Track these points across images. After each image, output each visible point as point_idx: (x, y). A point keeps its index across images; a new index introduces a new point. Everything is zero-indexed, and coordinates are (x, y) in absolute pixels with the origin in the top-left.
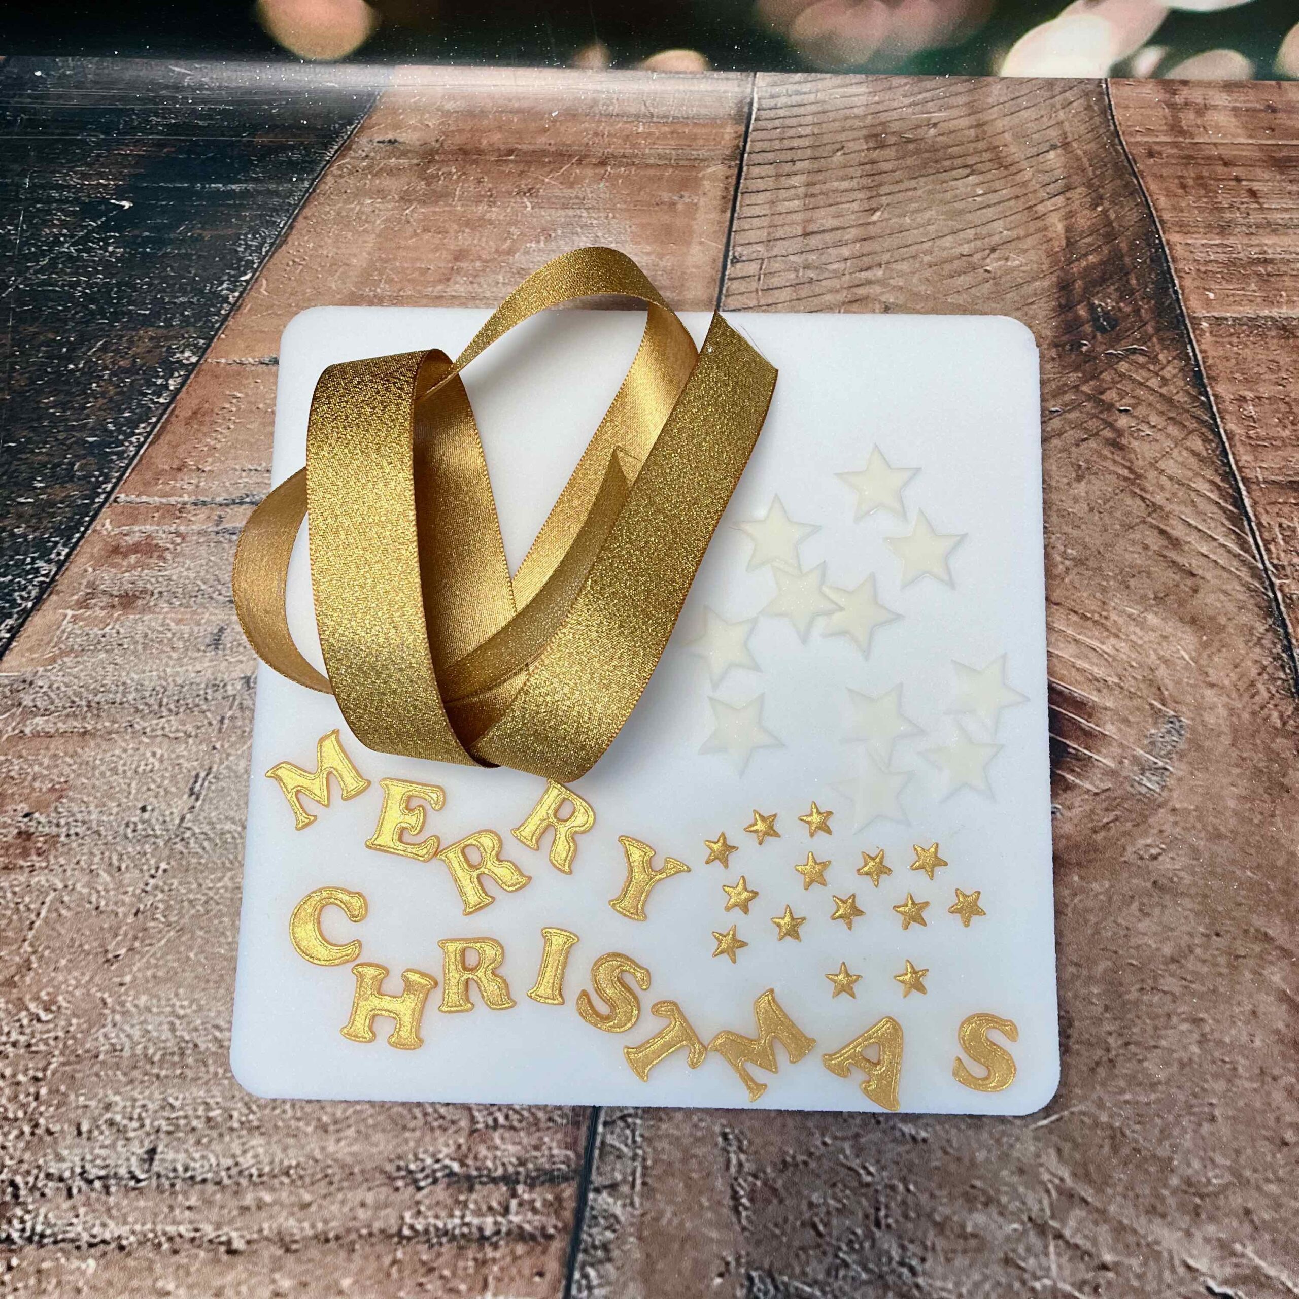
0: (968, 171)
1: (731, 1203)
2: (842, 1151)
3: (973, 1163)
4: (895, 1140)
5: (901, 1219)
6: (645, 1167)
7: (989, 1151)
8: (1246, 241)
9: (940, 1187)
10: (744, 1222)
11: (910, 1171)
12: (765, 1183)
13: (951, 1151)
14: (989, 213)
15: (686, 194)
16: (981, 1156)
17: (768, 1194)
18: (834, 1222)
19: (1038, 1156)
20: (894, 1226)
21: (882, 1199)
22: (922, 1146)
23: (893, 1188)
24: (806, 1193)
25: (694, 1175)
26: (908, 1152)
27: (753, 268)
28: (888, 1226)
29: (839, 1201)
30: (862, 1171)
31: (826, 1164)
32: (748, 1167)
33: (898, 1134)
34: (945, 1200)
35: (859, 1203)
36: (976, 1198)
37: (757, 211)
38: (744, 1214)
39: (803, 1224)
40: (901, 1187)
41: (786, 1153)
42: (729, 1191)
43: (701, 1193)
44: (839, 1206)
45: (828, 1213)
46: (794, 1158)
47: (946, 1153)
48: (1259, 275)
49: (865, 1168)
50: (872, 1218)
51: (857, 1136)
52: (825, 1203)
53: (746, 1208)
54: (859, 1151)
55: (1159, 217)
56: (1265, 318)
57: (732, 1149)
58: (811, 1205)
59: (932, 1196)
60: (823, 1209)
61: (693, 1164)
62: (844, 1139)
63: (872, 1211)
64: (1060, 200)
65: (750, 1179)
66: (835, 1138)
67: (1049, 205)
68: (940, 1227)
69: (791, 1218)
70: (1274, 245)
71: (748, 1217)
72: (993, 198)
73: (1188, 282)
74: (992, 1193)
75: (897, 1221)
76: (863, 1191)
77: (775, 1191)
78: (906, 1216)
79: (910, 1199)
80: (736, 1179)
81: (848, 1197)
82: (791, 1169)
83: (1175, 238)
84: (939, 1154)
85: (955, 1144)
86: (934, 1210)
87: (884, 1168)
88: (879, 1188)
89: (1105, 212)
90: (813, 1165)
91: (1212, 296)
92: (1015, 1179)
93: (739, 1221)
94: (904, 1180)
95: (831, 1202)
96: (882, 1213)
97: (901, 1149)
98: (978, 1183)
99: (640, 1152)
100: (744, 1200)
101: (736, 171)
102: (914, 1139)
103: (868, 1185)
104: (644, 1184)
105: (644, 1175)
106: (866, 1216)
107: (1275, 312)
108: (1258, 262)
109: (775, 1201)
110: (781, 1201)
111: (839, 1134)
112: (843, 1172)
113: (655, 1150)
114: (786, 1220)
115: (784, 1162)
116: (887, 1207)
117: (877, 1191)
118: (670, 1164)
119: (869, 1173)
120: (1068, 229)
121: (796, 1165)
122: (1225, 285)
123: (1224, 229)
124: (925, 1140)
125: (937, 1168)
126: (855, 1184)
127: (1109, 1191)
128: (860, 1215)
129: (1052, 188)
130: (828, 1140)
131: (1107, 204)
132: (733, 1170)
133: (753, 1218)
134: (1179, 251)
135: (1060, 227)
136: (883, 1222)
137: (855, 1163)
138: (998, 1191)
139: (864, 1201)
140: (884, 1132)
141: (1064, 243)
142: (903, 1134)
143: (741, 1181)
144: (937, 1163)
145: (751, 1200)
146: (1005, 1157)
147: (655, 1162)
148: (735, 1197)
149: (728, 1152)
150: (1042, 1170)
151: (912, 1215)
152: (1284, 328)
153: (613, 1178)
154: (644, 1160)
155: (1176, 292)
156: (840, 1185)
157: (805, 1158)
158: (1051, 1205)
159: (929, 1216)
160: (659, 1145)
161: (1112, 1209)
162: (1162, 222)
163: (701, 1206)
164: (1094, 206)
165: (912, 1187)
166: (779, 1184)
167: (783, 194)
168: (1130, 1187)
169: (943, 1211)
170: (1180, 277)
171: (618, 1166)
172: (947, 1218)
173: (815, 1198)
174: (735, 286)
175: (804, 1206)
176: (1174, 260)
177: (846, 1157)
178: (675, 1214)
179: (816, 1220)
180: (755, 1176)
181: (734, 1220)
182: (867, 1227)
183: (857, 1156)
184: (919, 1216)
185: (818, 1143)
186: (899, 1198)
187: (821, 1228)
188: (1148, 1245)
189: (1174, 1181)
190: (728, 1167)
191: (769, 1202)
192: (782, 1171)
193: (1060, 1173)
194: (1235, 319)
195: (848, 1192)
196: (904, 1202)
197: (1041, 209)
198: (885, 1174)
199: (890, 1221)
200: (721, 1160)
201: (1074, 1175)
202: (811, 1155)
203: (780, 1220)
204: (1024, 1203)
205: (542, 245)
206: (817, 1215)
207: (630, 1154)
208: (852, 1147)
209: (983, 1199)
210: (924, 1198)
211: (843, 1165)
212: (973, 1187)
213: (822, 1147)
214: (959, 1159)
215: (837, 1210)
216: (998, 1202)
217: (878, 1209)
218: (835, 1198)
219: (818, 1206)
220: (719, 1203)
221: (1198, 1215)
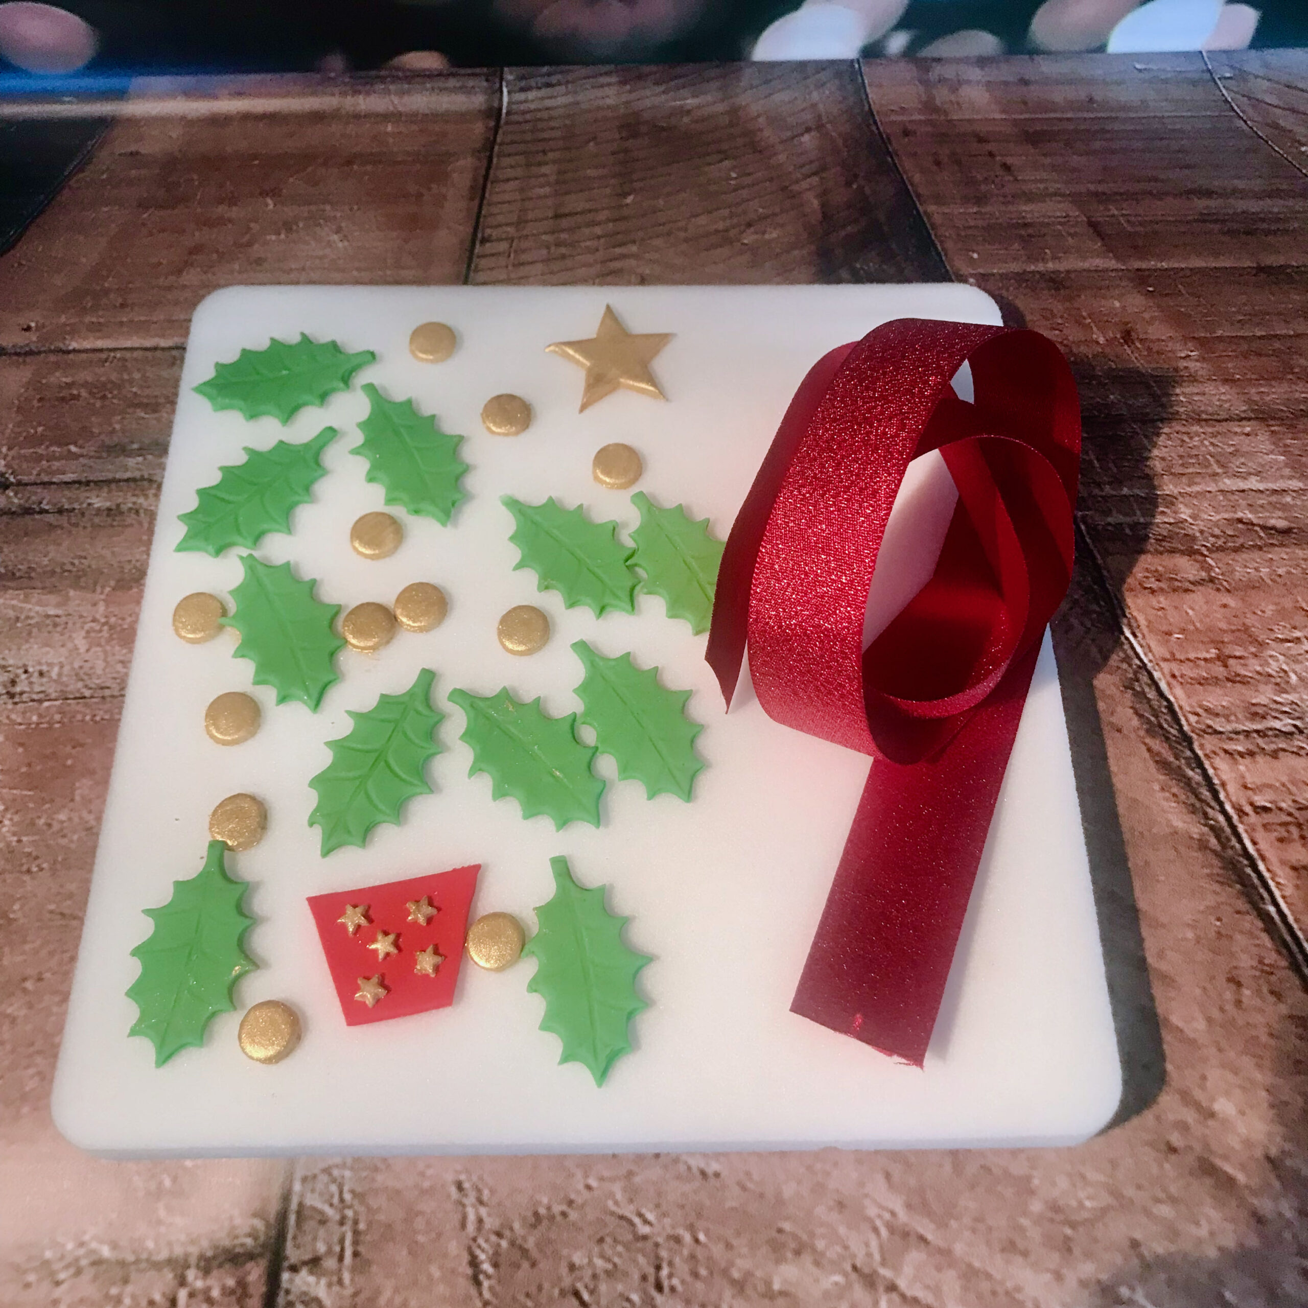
0: (722, 156)
1: (469, 1271)
2: (612, 1195)
3: (780, 1201)
4: (679, 1177)
5: (689, 1279)
6: (356, 1233)
7: (799, 1183)
8: (1003, 208)
9: (738, 1234)
10: (487, 1295)
11: (699, 1215)
12: (512, 1243)
13: (750, 1185)
14: (744, 193)
15: (434, 186)
16: (789, 1191)
17: (516, 1255)
18: (603, 1287)
19: (861, 1184)
20: (680, 1288)
21: (664, 1254)
22: (713, 1181)
23: (677, 1240)
24: (565, 1252)
25: (421, 1238)
26: (695, 1192)
27: (503, 246)
28: (673, 1289)
29: (609, 1260)
30: (637, 1220)
31: (591, 1215)
32: (491, 1223)
33: (682, 1168)
34: (745, 1250)
35: (635, 1261)
36: (784, 1245)
37: (507, 197)
38: (486, 1284)
39: (563, 1293)
40: (687, 1238)
41: (539, 1203)
42: (466, 1257)
43: (430, 1261)
44: (609, 1266)
45: (595, 1276)
46: (549, 1208)
47: (744, 1188)
48: (1021, 236)
49: (640, 1215)
50: (652, 1279)
51: (630, 1174)
52: (590, 1262)
53: (488, 1277)
54: (633, 1195)
55: (916, 192)
56: (1033, 272)
57: (466, 1201)
58: (572, 1267)
59: (729, 1246)
60: (588, 1273)
61: (420, 1223)
62: (613, 1180)
63: (651, 1271)
64: (815, 180)
65: (493, 1238)
66: (602, 1179)
67: (804, 185)
68: (740, 1286)
69: (546, 1286)
70: (1032, 211)
71: (491, 1288)
72: (748, 180)
73: (949, 245)
74: (805, 1237)
75: (683, 1282)
76: (639, 1245)
77: (524, 1252)
78: (695, 1275)
79: (700, 1253)
80: (474, 1240)
81: (620, 1255)
82: (545, 1223)
83: (932, 208)
84: (736, 1190)
85: (756, 1177)
86: (731, 1264)
87: (664, 1215)
88: (660, 1240)
89: (861, 188)
90: (573, 1215)
91: (975, 256)
92: (834, 1217)
93: (481, 1294)
94: (691, 1228)
95: (599, 1263)
96: (665, 1272)
97: (687, 1188)
98: (787, 1226)
99: (349, 1213)
100: (487, 1267)
101: (485, 162)
102: (703, 1174)
103: (645, 1238)
104: (356, 1254)
105: (355, 1243)
106: (644, 1278)
107: (1041, 267)
108: (1017, 226)
109: (526, 1265)
110: (533, 1265)
111: (606, 1174)
112: (612, 1222)
113: (369, 1209)
114: (540, 1288)
115: (536, 1214)
116: (671, 1264)
117: (657, 1245)
118: (389, 1226)
119: (646, 1222)
120: (823, 206)
121: (552, 1218)
122: (987, 246)
123: (980, 200)
124: (717, 1175)
125: (732, 1209)
126: (630, 1237)
127: (953, 1224)
128: (636, 1276)
129: (806, 170)
130: (593, 1182)
131: (862, 182)
132: (471, 1227)
133: (498, 1288)
134: (938, 219)
135: (816, 203)
136: (666, 1284)
137: (628, 1211)
138: (812, 1235)
139: (641, 1260)
140: (665, 1167)
141: (820, 216)
142: (689, 1168)
143: (481, 1241)
144: (734, 1204)
145: (496, 1265)
146: (819, 1189)
147: (370, 1224)
148: (474, 1263)
149: (464, 1206)
150: (867, 1202)
151: (703, 1272)
152: (1052, 280)
153: (314, 1250)
154: (356, 1222)
155: (939, 254)
156: (609, 1240)
157: (564, 1208)
158: (881, 1247)
159: (725, 1273)
160: (374, 1203)
161: (959, 1248)
162: (919, 196)
163: (430, 1277)
164: (848, 184)
165: (702, 1237)
166: (530, 1244)
167: (533, 181)
168: (979, 1219)
169: (741, 1266)
170: (941, 242)
171: (322, 1233)
172: (749, 1274)
173: (578, 1258)
174: (483, 263)
175: (564, 1270)
176: (934, 227)
177: (616, 1203)
178: (396, 1290)
179: (580, 1286)
180: (499, 1235)
181: (473, 1291)
182: (645, 1292)
183: (631, 1201)
184: (711, 1273)
185: (581, 1187)
186: (686, 1252)
187: (586, 1296)
188: (1007, 1293)
189: (1036, 1206)
190: (463, 1225)
191: (518, 1266)
192: (534, 1226)
193: (891, 1206)
194: (1001, 275)
195: (620, 1248)
196: (693, 1257)
197: (795, 188)
198: (667, 1221)
199: (675, 1282)
200: (457, 1218)
201: (909, 1206)
202: (570, 1203)
203: (533, 1289)
204: (846, 1248)
205: (283, 236)
206: (581, 1279)
207: (337, 1217)
208: (625, 1190)
209: (793, 1245)
210: (717, 1250)
211: (613, 1214)
212: (780, 1231)
213: (586, 1194)
214: (762, 1196)
215: (608, 1273)
216: (814, 1250)
217: (658, 1268)
218: (602, 1256)
219: (581, 1268)
220: (453, 1271)
221: (1069, 1250)
